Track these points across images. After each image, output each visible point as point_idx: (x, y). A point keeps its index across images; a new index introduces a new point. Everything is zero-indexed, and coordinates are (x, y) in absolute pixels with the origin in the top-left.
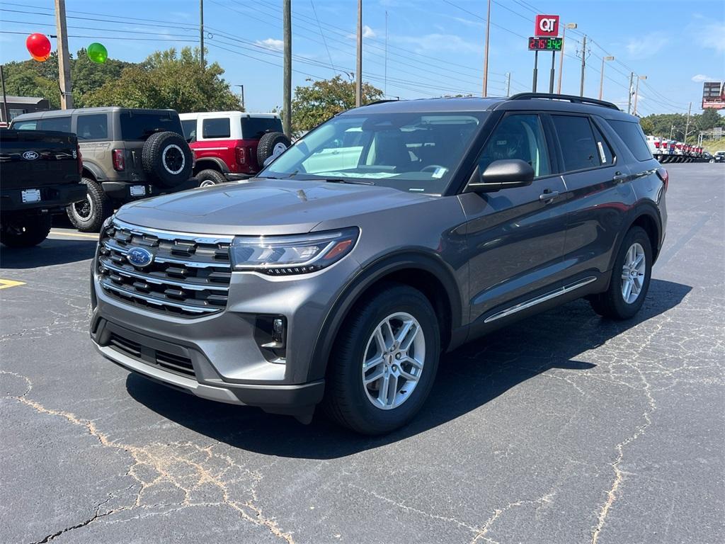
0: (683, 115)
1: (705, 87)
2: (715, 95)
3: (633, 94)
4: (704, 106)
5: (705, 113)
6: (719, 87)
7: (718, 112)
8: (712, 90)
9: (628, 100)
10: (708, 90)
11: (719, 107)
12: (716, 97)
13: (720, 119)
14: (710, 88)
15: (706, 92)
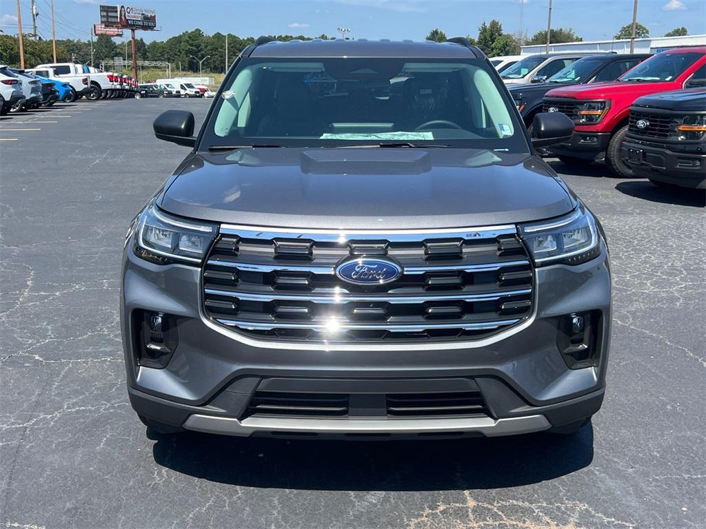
0: (75, 42)
1: (101, 11)
2: (113, 20)
3: (37, 15)
4: (97, 32)
5: (100, 39)
6: (117, 12)
7: (112, 39)
8: (110, 14)
9: (32, 23)
10: (105, 14)
11: (112, 33)
12: (115, 23)
13: (116, 47)
14: (107, 12)
15: (104, 16)
